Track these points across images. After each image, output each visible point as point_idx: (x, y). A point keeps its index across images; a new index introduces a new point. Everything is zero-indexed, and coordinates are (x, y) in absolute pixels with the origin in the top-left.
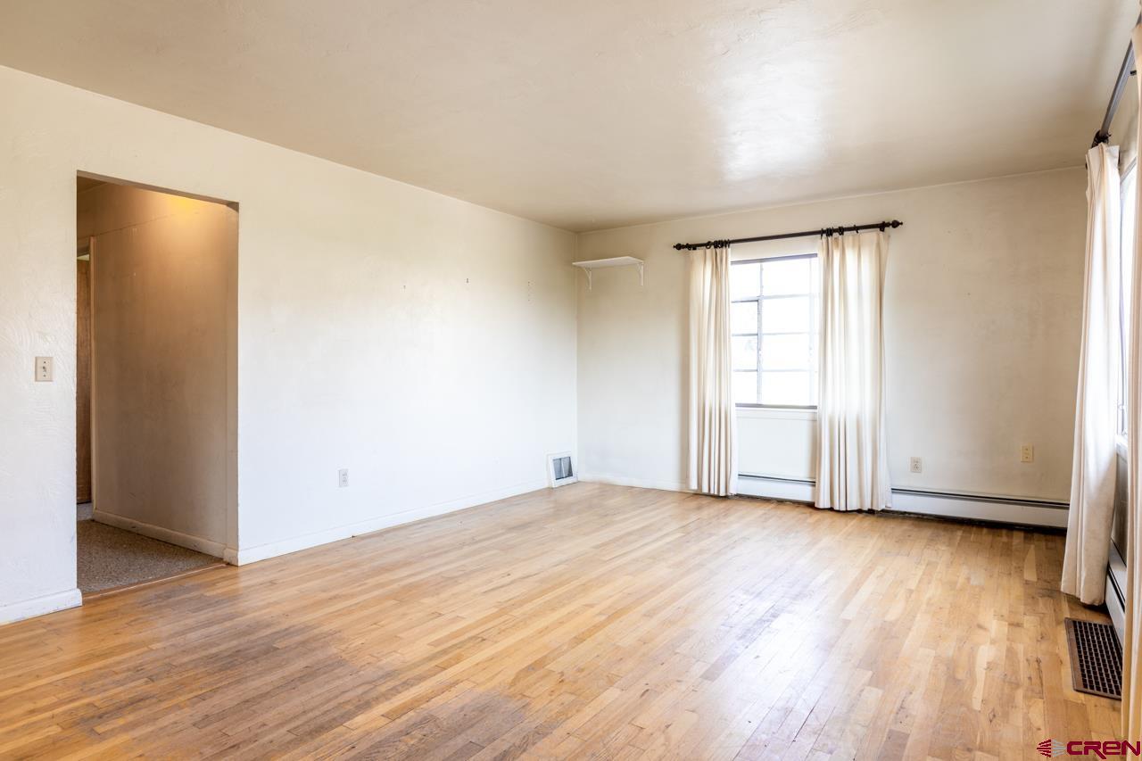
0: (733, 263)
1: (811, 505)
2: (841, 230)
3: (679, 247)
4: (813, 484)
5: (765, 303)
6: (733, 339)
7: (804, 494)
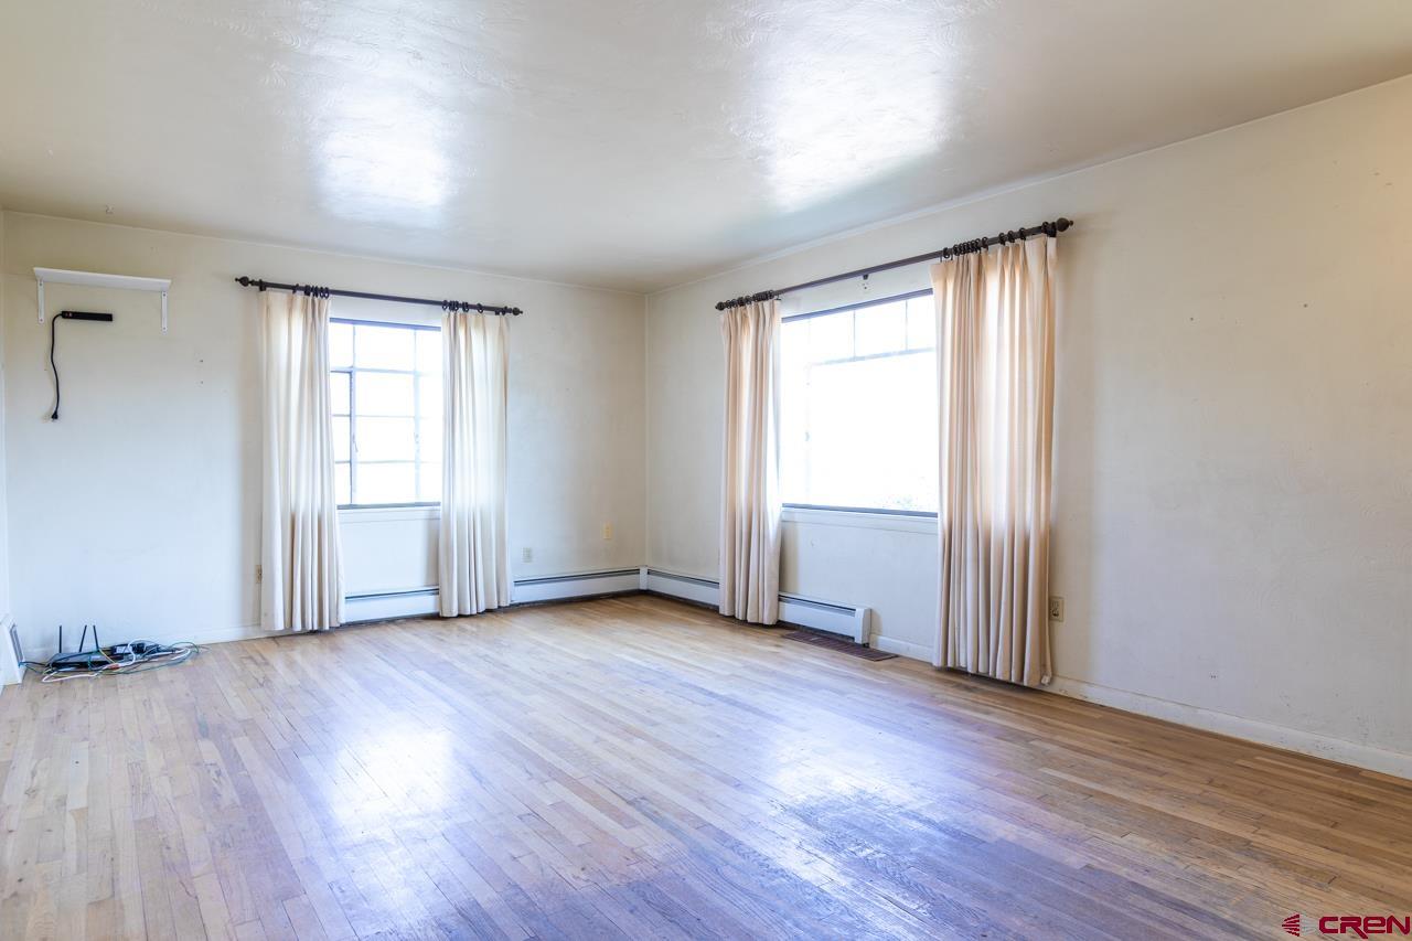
0: (332, 320)
1: (436, 617)
2: (466, 307)
3: (244, 281)
4: (436, 592)
5: (358, 376)
6: (334, 419)
7: (427, 604)
